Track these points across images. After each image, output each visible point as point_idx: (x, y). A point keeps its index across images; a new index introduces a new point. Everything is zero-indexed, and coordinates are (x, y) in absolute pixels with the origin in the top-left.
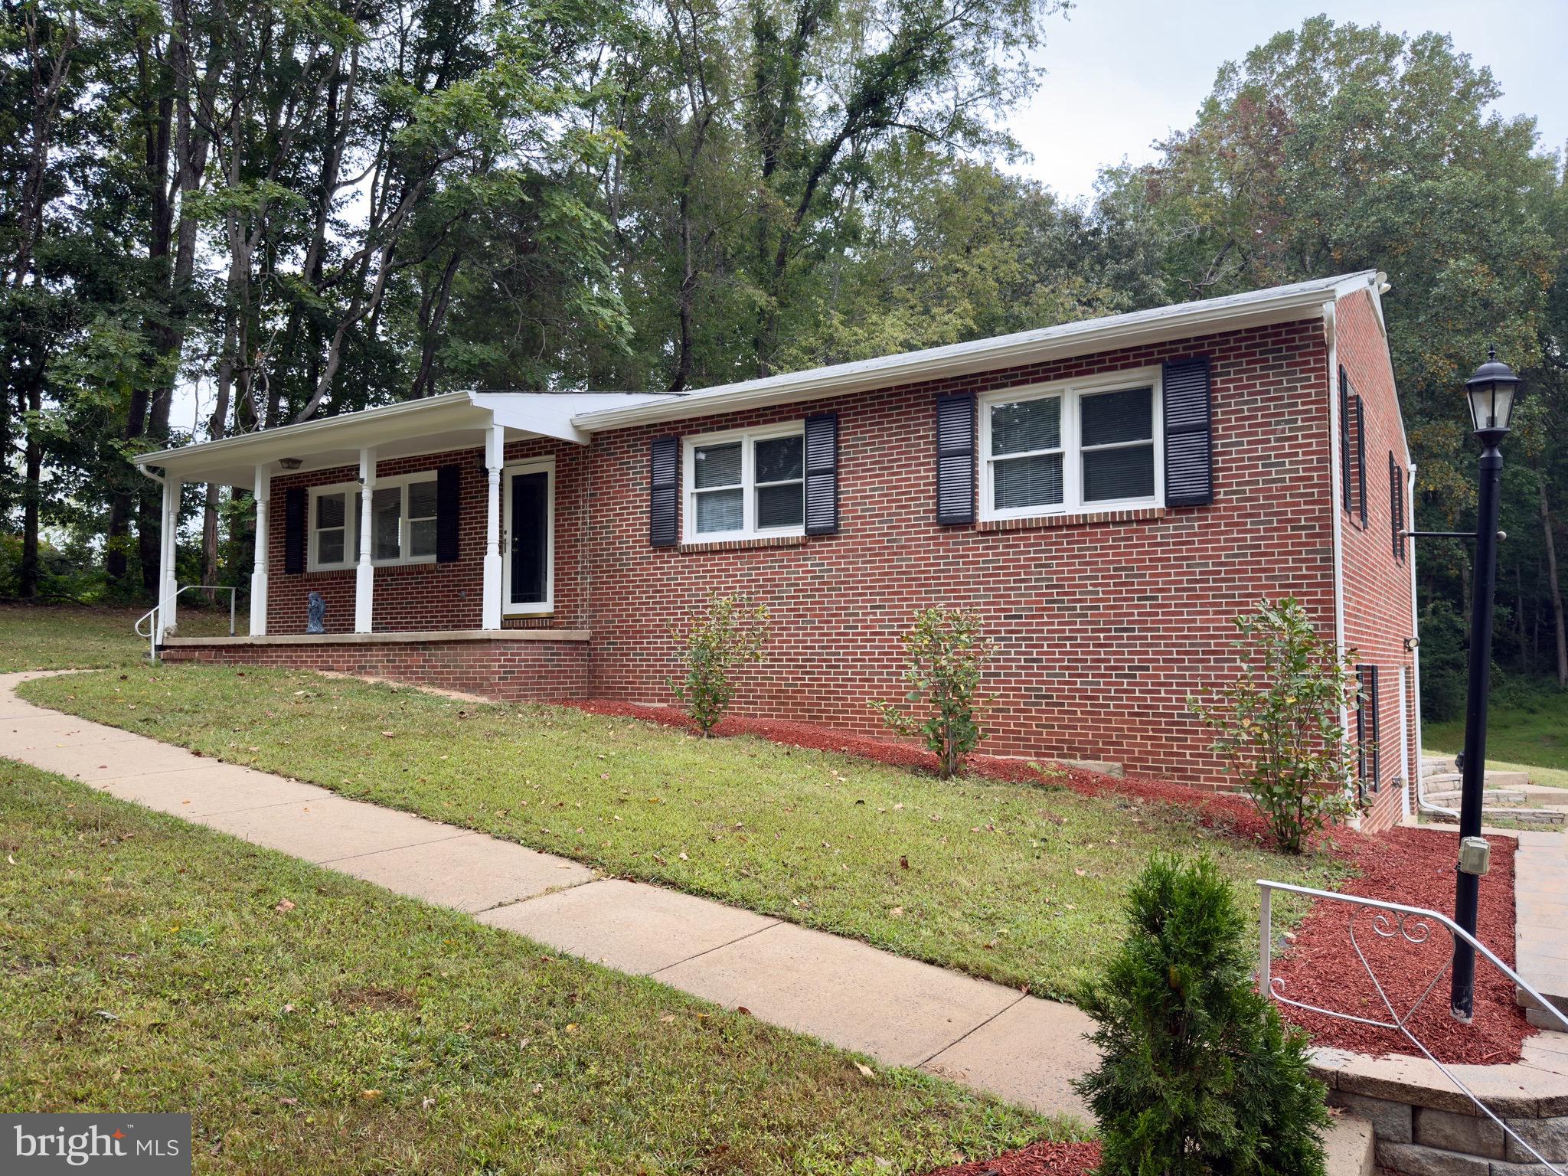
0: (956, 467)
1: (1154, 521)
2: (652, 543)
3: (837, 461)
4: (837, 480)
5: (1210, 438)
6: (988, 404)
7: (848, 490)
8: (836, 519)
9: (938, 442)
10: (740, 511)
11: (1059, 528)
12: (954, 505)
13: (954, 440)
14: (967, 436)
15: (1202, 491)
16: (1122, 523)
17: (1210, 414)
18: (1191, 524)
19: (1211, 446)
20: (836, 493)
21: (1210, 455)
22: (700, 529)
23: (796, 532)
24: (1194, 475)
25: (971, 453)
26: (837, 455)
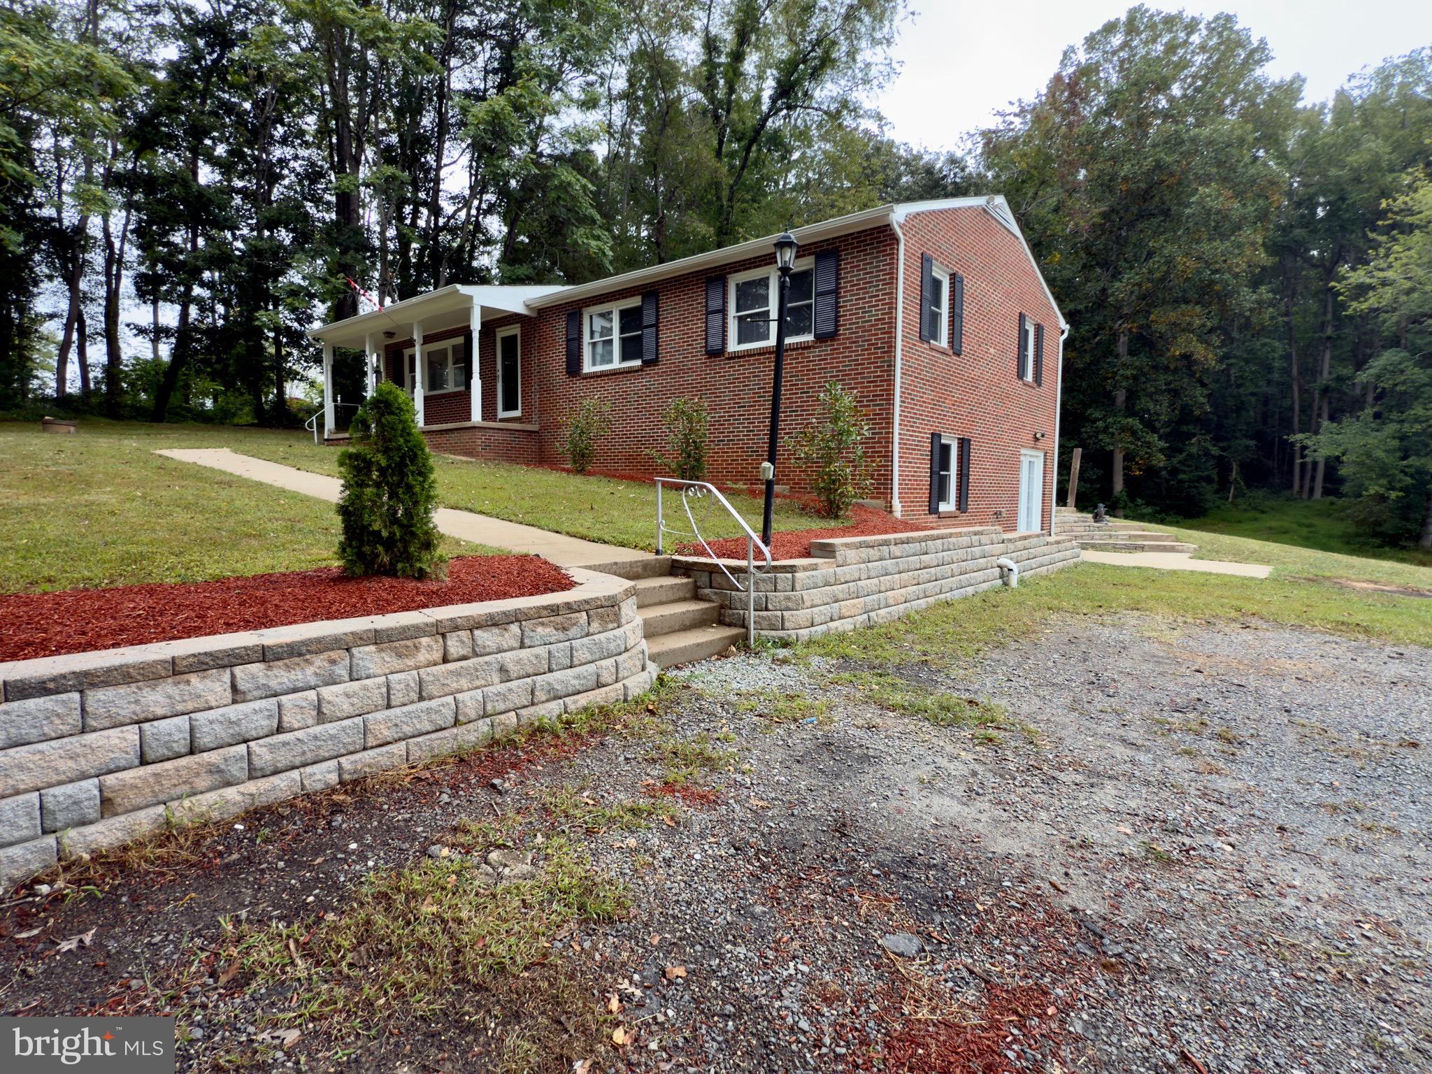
0: (716, 320)
1: (808, 348)
2: (568, 373)
3: (657, 319)
4: (657, 331)
5: (838, 298)
6: (733, 281)
7: (663, 336)
8: (657, 354)
9: (706, 306)
10: (611, 353)
11: (764, 354)
12: (715, 343)
13: (715, 304)
14: (721, 302)
15: (831, 328)
16: (794, 349)
17: (838, 284)
18: (826, 349)
19: (838, 303)
20: (657, 338)
21: (837, 307)
22: (594, 364)
23: (638, 363)
24: (828, 320)
25: (723, 311)
26: (657, 316)
